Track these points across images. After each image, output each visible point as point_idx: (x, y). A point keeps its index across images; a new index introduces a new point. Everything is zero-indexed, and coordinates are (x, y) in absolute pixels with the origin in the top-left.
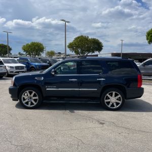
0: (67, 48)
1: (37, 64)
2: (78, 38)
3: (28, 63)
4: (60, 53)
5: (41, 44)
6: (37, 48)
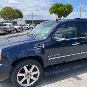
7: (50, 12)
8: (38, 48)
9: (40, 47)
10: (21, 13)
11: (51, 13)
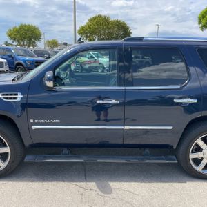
0: (77, 34)
1: (27, 58)
2: (95, 18)
3: (10, 56)
4: (65, 44)
5: (36, 29)
6: (29, 34)
7: (200, 23)
8: (6, 98)
9: (11, 98)
10: (128, 28)
11: (204, 26)
